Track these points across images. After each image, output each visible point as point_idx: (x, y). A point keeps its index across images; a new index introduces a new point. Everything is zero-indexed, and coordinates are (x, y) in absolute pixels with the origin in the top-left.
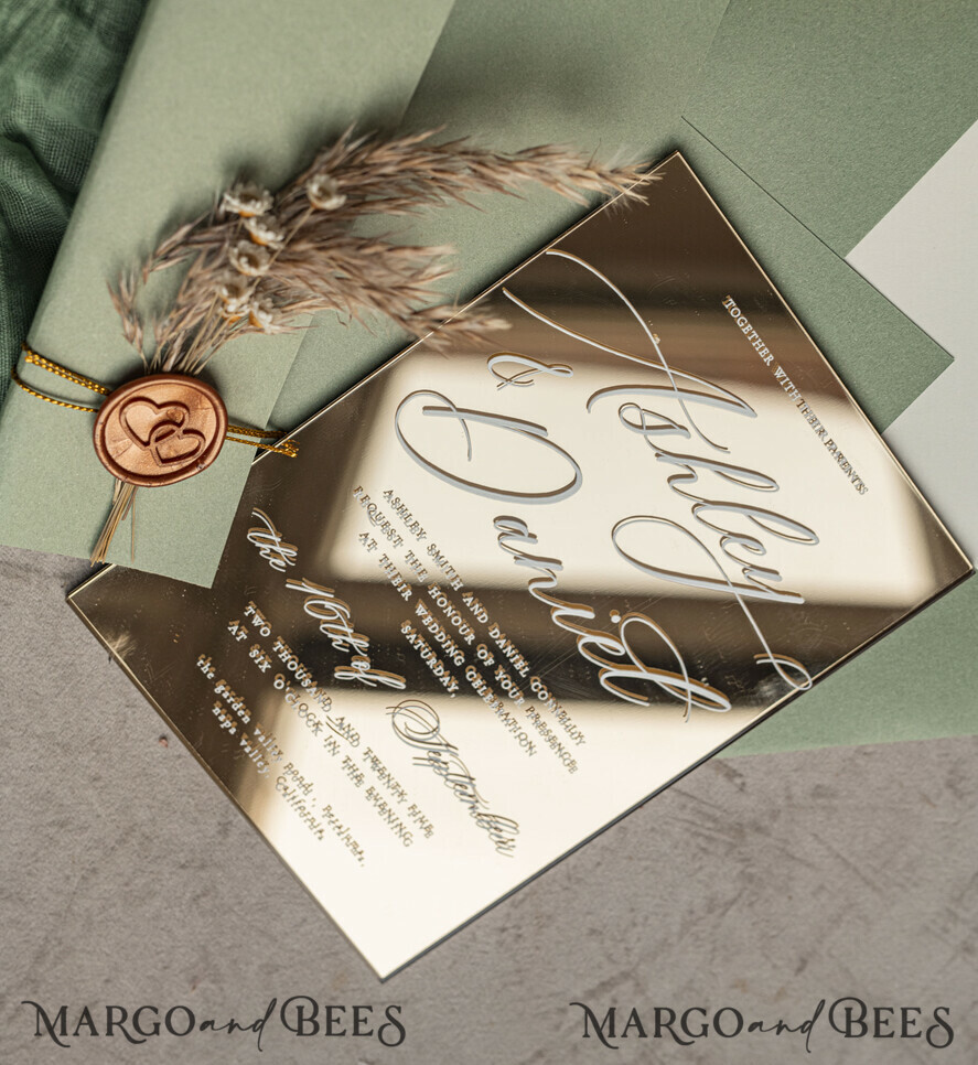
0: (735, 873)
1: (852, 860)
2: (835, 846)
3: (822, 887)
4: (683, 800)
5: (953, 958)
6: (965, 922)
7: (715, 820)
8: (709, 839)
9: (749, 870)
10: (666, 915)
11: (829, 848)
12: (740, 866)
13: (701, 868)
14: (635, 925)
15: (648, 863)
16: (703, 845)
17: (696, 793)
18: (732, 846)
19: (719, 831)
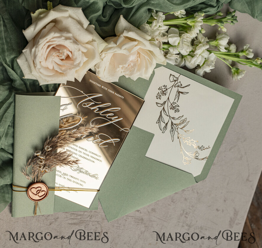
0: (144, 226)
1: (161, 218)
2: (158, 217)
3: (158, 224)
4: (132, 218)
5: (181, 229)
6: (181, 222)
7: (138, 219)
8: (138, 222)
9: (146, 225)
10: (135, 237)
11: (157, 218)
12: (144, 225)
13: (138, 227)
14: (131, 240)
15: (130, 229)
16: (137, 224)
17: (134, 216)
18: (142, 222)
19: (139, 220)
